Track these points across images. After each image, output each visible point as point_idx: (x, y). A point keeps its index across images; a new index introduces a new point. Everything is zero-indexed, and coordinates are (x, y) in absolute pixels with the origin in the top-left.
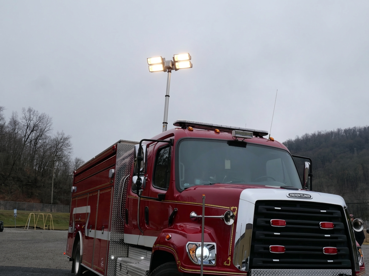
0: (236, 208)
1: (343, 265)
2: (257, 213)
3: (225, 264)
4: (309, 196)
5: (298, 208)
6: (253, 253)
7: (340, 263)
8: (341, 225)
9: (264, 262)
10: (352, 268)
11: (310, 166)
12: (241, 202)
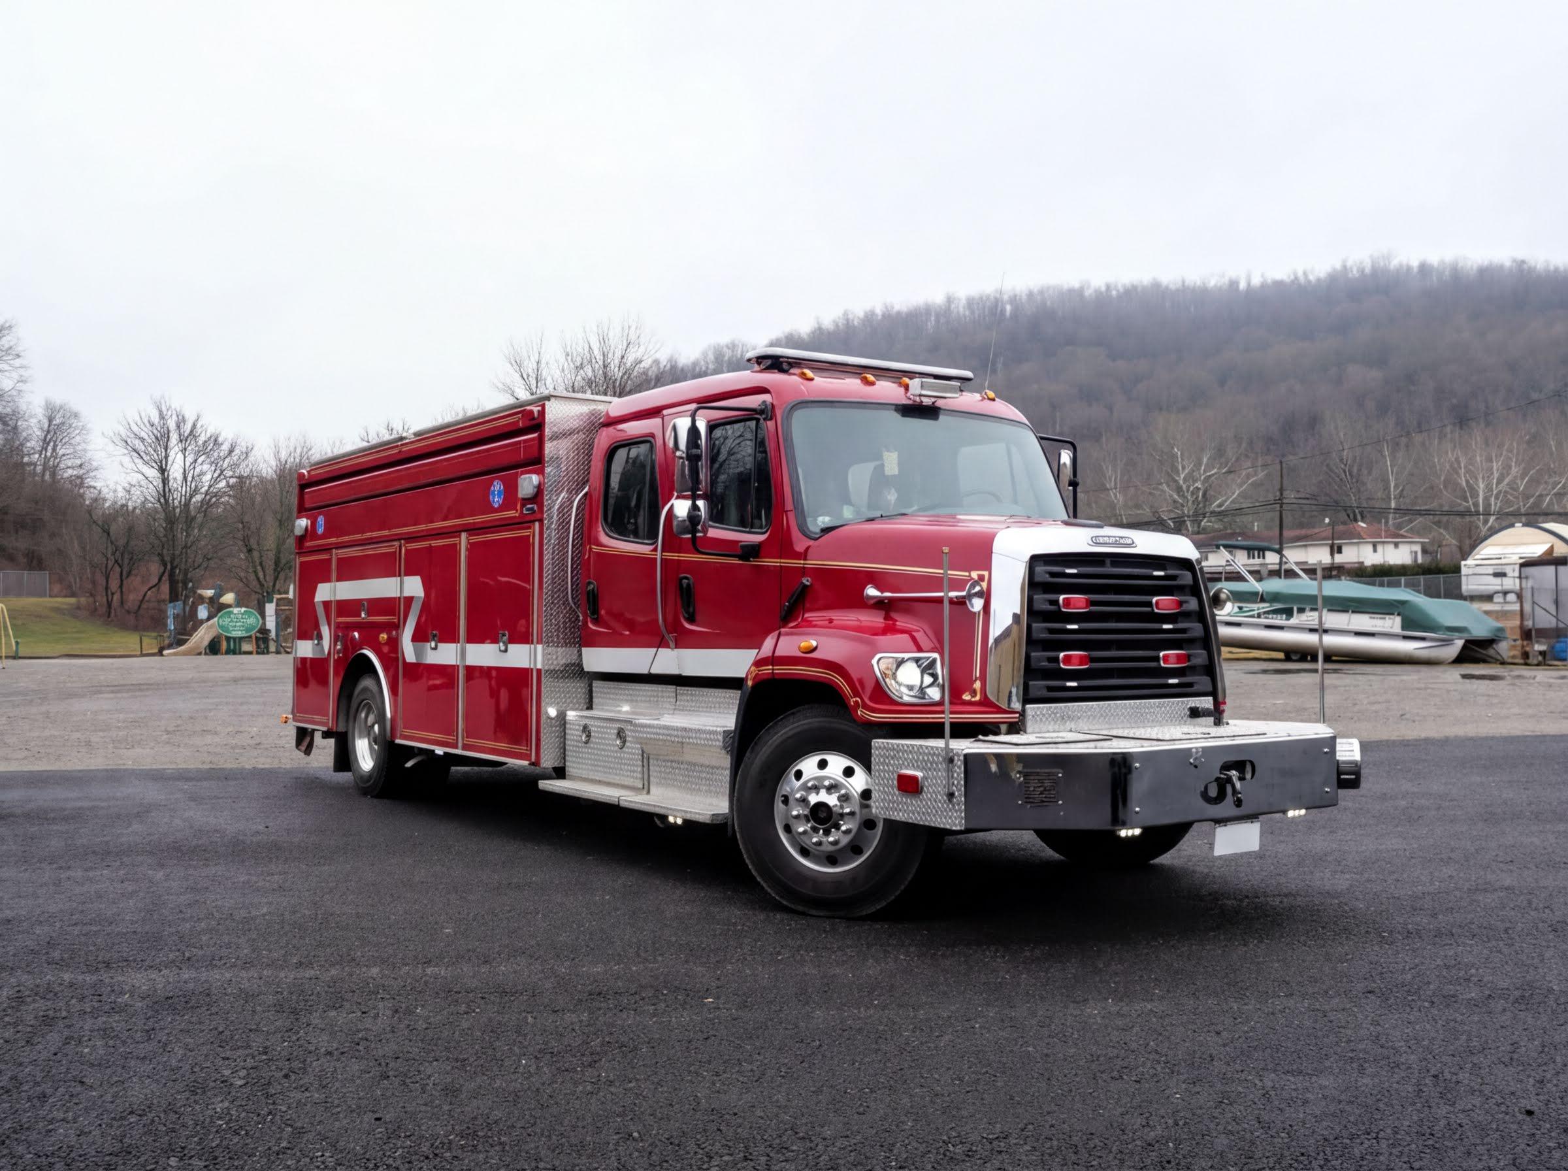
0: (986, 573)
1: (1195, 689)
2: (1033, 585)
3: (966, 697)
4: (1130, 542)
5: (1109, 569)
6: (1030, 671)
7: (1190, 685)
8: (1192, 604)
9: (1050, 689)
10: (1214, 694)
11: (1074, 461)
12: (996, 560)
